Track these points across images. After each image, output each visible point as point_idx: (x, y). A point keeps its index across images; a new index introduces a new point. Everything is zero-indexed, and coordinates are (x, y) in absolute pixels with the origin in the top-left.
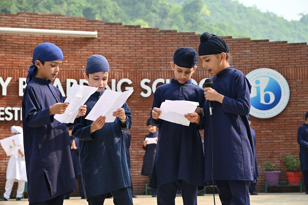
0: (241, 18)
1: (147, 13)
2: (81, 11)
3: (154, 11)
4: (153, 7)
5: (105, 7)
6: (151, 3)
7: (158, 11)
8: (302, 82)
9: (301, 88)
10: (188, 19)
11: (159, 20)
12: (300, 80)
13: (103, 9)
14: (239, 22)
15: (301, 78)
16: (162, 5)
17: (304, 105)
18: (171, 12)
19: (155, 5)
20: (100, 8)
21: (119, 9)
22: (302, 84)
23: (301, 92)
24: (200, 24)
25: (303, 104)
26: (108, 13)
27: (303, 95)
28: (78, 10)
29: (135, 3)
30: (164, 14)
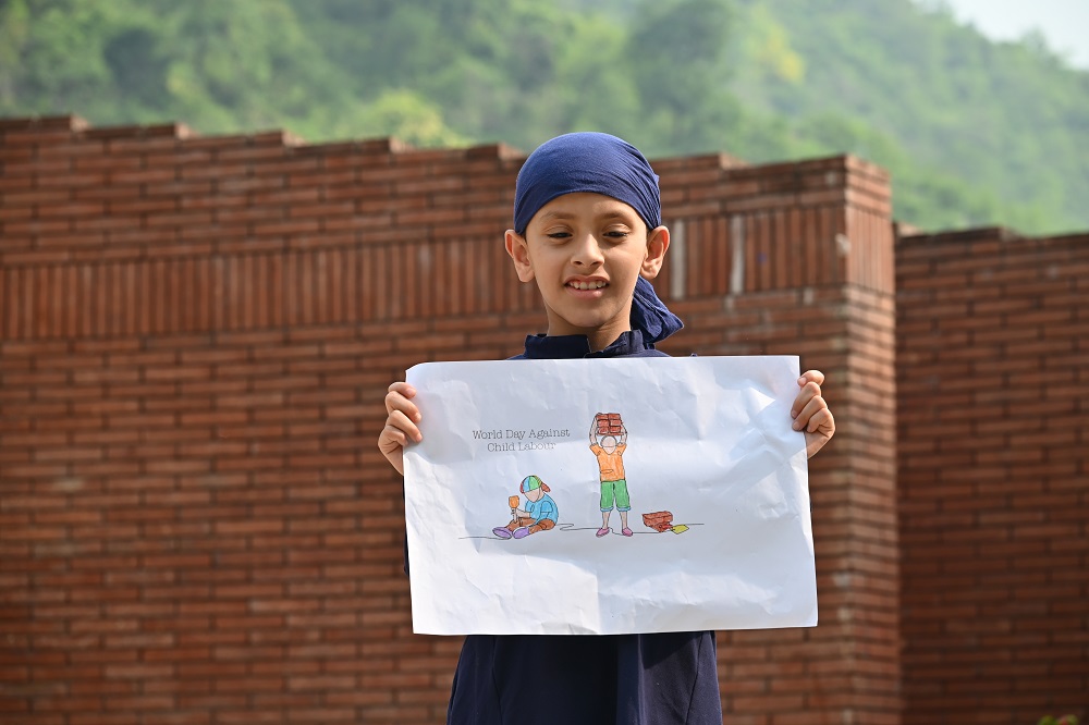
0: (963, 94)
1: (445, 61)
2: (96, 45)
3: (483, 53)
4: (480, 30)
5: (221, 28)
6: (468, 10)
7: (501, 48)
8: (32, 358)
9: (25, 394)
10: (655, 95)
11: (504, 97)
12: (22, 349)
13: (213, 40)
14: (951, 118)
15: (28, 332)
16: (526, 20)
17: (34, 502)
18: (572, 55)
19: (489, 19)
20: (193, 29)
21: (295, 36)
22: (33, 369)
23: (25, 424)
24: (715, 119)
25: (31, 493)
26: (235, 56)
27: (33, 439)
28: (79, 38)
29: (383, 11)
30: (533, 68)
